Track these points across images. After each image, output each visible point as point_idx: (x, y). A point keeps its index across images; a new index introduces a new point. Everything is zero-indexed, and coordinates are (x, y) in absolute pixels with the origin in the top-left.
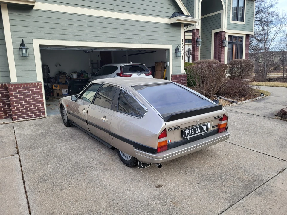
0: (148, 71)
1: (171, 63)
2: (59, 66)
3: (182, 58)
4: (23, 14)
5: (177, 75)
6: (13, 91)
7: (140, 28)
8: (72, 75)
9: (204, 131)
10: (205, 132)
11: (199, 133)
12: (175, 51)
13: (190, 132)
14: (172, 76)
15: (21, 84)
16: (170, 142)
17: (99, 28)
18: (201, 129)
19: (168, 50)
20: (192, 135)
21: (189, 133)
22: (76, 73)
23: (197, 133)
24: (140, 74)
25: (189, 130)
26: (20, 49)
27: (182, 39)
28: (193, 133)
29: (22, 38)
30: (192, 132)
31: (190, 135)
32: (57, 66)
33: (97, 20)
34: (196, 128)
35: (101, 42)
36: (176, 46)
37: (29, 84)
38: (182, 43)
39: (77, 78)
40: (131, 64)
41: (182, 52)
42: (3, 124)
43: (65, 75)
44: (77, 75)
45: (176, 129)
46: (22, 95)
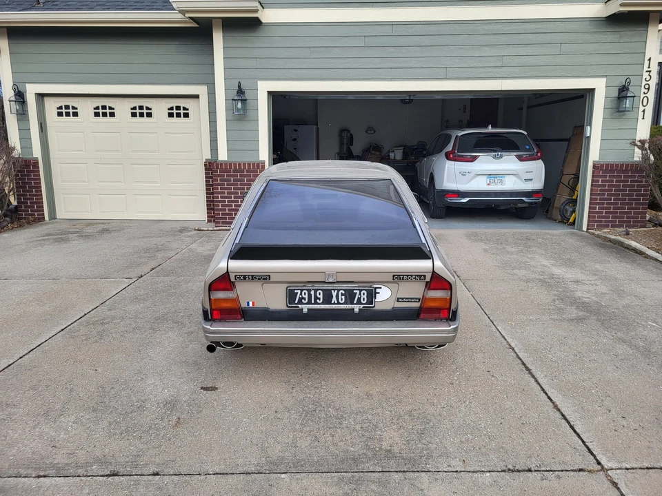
0: (528, 151)
1: (596, 131)
2: (372, 132)
3: (641, 114)
4: (246, 35)
5: (612, 165)
6: (219, 176)
7: (504, 39)
8: (393, 151)
9: (359, 302)
10: (362, 306)
11: (339, 303)
12: (616, 94)
13: (310, 296)
14: (594, 167)
15: (231, 164)
16: (251, 305)
17: (392, 49)
18: (350, 296)
19: (592, 91)
20: (316, 303)
21: (306, 296)
22: (402, 148)
23: (334, 304)
24: (501, 157)
25: (309, 291)
26: (233, 100)
27: (647, 58)
28: (319, 299)
29: (238, 80)
30: (316, 298)
31: (309, 302)
32: (369, 132)
33: (388, 30)
34: (334, 290)
35: (391, 79)
36: (621, 81)
37: (244, 164)
38: (646, 68)
39: (403, 159)
40: (490, 129)
41: (642, 96)
42: (198, 230)
43: (380, 152)
44: (403, 152)
45: (259, 279)
46: (233, 184)
